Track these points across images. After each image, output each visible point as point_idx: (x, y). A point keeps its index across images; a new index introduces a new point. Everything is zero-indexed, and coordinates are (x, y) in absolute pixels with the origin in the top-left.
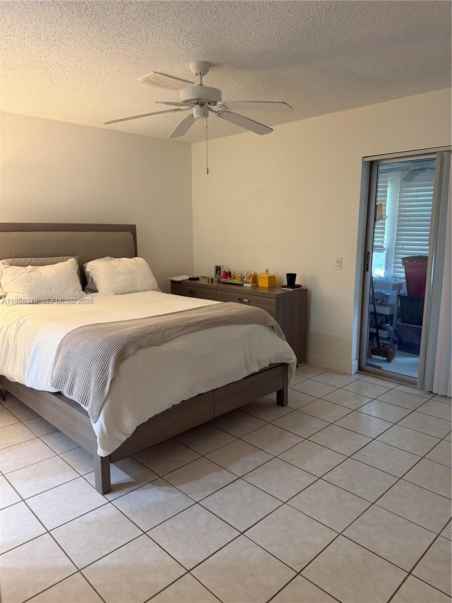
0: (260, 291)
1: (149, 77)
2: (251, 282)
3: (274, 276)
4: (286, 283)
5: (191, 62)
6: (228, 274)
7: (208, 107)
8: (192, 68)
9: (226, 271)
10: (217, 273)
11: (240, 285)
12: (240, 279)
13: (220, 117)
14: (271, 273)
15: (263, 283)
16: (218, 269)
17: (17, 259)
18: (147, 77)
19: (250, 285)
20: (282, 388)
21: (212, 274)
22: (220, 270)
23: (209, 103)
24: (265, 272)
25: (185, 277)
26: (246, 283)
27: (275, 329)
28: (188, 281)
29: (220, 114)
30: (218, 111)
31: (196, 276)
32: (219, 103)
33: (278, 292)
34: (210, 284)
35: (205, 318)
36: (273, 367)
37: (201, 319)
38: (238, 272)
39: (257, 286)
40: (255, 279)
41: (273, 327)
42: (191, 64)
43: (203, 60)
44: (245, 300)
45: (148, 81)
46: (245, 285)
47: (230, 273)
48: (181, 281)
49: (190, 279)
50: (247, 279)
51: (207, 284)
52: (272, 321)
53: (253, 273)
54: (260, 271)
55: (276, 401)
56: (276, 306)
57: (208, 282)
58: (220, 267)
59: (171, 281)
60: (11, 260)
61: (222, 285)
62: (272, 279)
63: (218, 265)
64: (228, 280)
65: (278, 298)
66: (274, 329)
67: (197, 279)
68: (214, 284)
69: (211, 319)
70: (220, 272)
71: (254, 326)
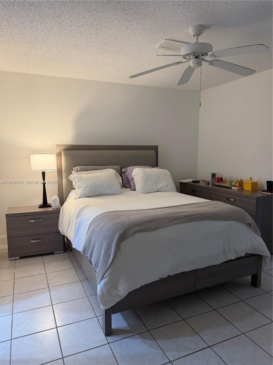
0: (244, 193)
1: (163, 44)
2: (238, 186)
3: (257, 182)
4: (266, 188)
5: (190, 27)
6: (221, 180)
7: (202, 58)
8: (191, 31)
9: (219, 177)
10: (213, 178)
11: (228, 188)
12: (229, 183)
13: (212, 65)
14: (255, 180)
15: (248, 187)
16: (214, 175)
17: (85, 166)
18: (161, 44)
19: (237, 188)
20: (257, 273)
21: (209, 178)
22: (215, 176)
23: (202, 55)
24: (249, 179)
25: (190, 180)
26: (234, 186)
27: (252, 226)
28: (192, 183)
29: (212, 63)
30: (210, 61)
31: (198, 179)
32: (209, 54)
33: (259, 195)
34: (207, 186)
35: (191, 213)
36: (249, 256)
37: (188, 214)
38: (228, 178)
39: (243, 189)
40: (241, 184)
41: (250, 224)
42: (190, 28)
43: (199, 24)
44: (232, 200)
45: (162, 47)
46: (232, 188)
47: (222, 178)
48: (186, 183)
49: (193, 182)
50: (235, 183)
51: (204, 186)
52: (250, 219)
53: (239, 179)
54: (245, 178)
55: (251, 282)
56: (256, 206)
57: (206, 184)
58: (215, 174)
59: (180, 182)
60: (81, 167)
61: (215, 187)
62: (255, 185)
63: (214, 172)
64: (220, 184)
65: (258, 199)
66: (250, 226)
67: (198, 182)
68: (210, 186)
69: (196, 215)
70: (215, 178)
71: (233, 222)
